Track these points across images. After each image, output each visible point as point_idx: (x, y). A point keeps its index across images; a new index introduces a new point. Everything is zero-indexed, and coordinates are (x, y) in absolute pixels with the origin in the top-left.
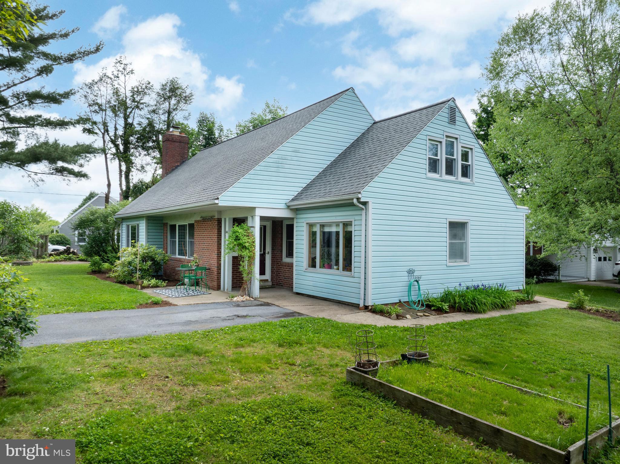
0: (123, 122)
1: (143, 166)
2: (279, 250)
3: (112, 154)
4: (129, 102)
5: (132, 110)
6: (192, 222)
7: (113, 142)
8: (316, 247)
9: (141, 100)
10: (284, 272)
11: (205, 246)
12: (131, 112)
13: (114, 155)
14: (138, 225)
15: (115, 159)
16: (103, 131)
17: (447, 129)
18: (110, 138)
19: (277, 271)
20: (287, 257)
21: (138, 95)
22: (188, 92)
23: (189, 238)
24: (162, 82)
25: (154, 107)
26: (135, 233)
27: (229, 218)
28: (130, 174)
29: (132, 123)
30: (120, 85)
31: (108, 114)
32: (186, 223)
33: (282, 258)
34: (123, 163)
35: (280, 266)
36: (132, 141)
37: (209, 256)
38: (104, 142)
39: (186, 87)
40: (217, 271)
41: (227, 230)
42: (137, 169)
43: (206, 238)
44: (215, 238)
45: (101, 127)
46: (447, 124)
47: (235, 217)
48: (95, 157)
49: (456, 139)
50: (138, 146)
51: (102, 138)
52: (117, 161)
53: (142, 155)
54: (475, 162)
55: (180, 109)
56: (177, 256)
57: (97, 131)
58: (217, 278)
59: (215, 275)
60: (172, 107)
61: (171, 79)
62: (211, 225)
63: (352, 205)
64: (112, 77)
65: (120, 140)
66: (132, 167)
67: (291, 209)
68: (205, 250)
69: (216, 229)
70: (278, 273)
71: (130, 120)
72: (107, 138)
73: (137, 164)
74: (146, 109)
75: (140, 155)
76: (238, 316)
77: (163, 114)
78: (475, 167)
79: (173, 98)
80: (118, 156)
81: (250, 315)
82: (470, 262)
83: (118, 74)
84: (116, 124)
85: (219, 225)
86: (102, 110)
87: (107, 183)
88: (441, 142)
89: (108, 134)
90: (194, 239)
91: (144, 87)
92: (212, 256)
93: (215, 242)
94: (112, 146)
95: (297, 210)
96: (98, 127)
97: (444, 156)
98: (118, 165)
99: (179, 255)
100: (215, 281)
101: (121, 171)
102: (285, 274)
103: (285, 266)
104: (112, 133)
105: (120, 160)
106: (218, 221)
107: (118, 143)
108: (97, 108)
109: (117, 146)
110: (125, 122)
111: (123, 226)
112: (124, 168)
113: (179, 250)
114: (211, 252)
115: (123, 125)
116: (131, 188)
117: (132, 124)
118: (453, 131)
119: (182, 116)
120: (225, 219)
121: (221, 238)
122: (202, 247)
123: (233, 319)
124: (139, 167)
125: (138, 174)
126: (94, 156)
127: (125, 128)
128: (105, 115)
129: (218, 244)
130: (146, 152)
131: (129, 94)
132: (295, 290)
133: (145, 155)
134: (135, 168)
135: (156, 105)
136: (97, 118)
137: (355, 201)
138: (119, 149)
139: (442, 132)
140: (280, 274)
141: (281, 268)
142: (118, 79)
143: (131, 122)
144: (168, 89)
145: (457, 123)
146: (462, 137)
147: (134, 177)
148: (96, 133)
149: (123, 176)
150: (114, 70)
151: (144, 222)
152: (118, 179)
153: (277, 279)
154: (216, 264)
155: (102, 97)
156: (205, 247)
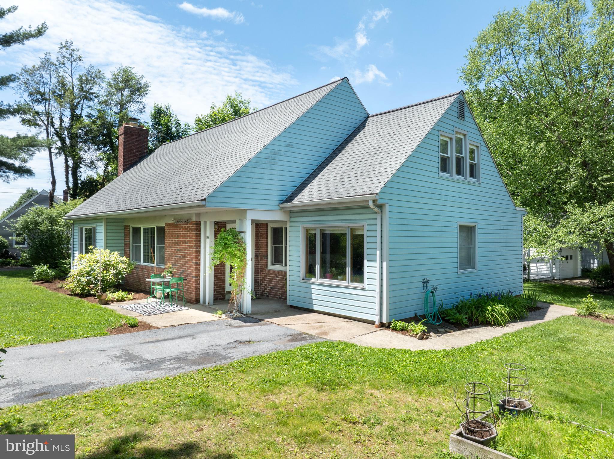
0: (70, 113)
1: (93, 162)
2: (263, 256)
3: (56, 148)
4: (76, 91)
5: (81, 101)
6: (162, 224)
7: (59, 134)
8: (315, 253)
9: (91, 89)
10: (270, 281)
11: (180, 252)
12: (79, 103)
13: (59, 149)
14: (94, 228)
15: (60, 153)
16: (46, 122)
17: (456, 125)
18: (55, 130)
19: (261, 280)
20: (273, 264)
21: (87, 84)
22: (143, 82)
23: (158, 244)
24: (113, 71)
25: (105, 98)
26: (90, 238)
27: (211, 222)
28: (78, 170)
29: (81, 114)
30: (66, 73)
31: (53, 104)
32: (154, 226)
33: (267, 265)
34: (70, 158)
35: (265, 274)
36: (80, 135)
37: (185, 264)
38: (48, 134)
39: (141, 78)
40: (196, 282)
41: (208, 234)
42: (86, 165)
43: (180, 243)
44: (193, 243)
45: (44, 118)
46: (457, 120)
47: (217, 220)
48: (39, 151)
49: (465, 135)
50: (88, 140)
51: (45, 131)
52: (63, 157)
53: (92, 150)
54: (481, 162)
55: (134, 101)
56: (142, 263)
57: (40, 123)
58: (196, 289)
59: (193, 286)
60: (125, 99)
61: (124, 67)
62: (187, 229)
63: (368, 207)
64: (57, 63)
65: (66, 132)
66: (81, 163)
67: (285, 212)
68: (180, 257)
69: (193, 234)
70: (263, 282)
71: (78, 112)
72: (51, 130)
73: (86, 159)
74: (96, 100)
75: (89, 150)
76: (240, 343)
77: (115, 105)
78: (481, 166)
79: (126, 90)
80: (64, 151)
81: (253, 339)
82: (478, 268)
83: (63, 61)
84: (61, 116)
85: (198, 229)
86: (46, 100)
87: (51, 180)
88: (451, 139)
89: (53, 126)
90: (164, 245)
91: (93, 75)
92: (189, 264)
93: (193, 248)
94: (57, 139)
95: (291, 212)
96: (40, 118)
97: (455, 154)
98: (64, 161)
99: (144, 262)
100: (193, 294)
101: (67, 167)
102: (271, 283)
103: (272, 274)
104: (57, 125)
105: (66, 156)
106: (196, 224)
107: (64, 136)
108: (39, 96)
109: (63, 140)
110: (71, 113)
111: (75, 228)
112: (71, 163)
113: (144, 256)
114: (188, 260)
115: (70, 117)
116: (79, 185)
117: (80, 117)
118: (462, 127)
119: (136, 108)
120: (205, 223)
121: (200, 243)
122: (175, 254)
123: (236, 347)
124: (88, 162)
125: (87, 171)
126: (39, 149)
127: (72, 119)
128: (49, 105)
129: (196, 251)
130: (96, 147)
131: (76, 82)
132: (289, 302)
133: (96, 150)
134: (84, 164)
135: (107, 96)
136: (40, 108)
137: (371, 203)
138: (65, 143)
139: (452, 128)
140: (265, 283)
141: (267, 276)
142: (63, 65)
143: (79, 113)
144: (120, 79)
145: (466, 118)
146: (470, 134)
147: (83, 174)
148: (39, 125)
149: (70, 172)
150: (59, 56)
151: (103, 224)
152: (64, 176)
153: (261, 288)
154: (194, 274)
155: (45, 86)
156: (179, 254)
